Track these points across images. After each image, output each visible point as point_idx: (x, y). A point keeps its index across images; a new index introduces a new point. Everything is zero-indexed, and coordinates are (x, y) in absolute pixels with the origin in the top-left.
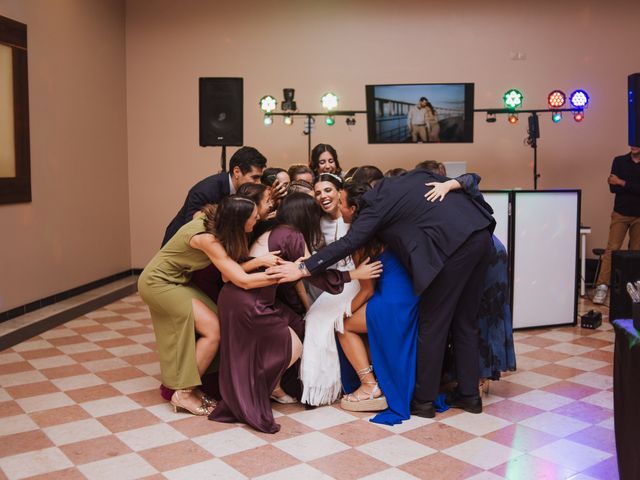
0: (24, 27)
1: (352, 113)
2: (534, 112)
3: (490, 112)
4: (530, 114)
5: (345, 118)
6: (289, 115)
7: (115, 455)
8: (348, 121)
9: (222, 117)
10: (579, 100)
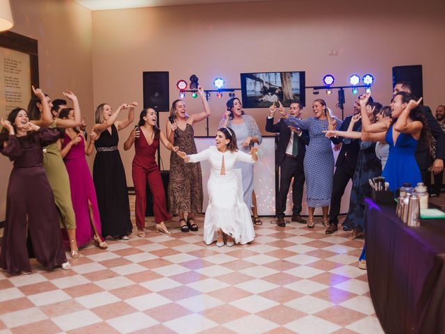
0: (36, 42)
1: (233, 90)
2: (341, 88)
3: (315, 88)
4: (339, 89)
5: (228, 93)
6: (194, 91)
7: (112, 277)
8: (230, 95)
9: (157, 94)
10: (368, 80)
